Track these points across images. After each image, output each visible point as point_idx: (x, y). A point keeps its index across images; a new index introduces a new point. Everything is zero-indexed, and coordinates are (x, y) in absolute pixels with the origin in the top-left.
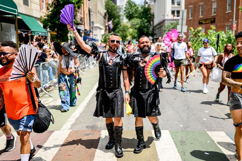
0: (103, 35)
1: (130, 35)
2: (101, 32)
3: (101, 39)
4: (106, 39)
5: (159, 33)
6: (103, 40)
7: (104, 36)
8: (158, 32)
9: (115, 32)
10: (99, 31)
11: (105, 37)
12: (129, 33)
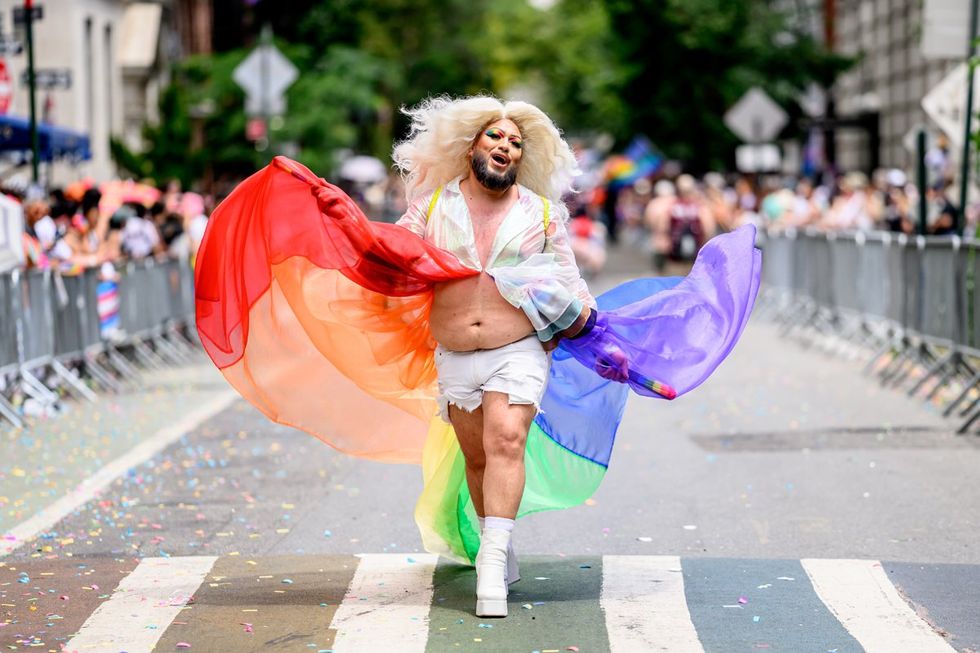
0: (139, 80)
1: (523, 66)
2: (108, 30)
3: (118, 127)
4: (179, 125)
5: (891, 50)
6: (135, 144)
7: (153, 93)
8: (883, 37)
9: (304, 26)
10: (89, 23)
11: (168, 106)
12: (513, 41)
